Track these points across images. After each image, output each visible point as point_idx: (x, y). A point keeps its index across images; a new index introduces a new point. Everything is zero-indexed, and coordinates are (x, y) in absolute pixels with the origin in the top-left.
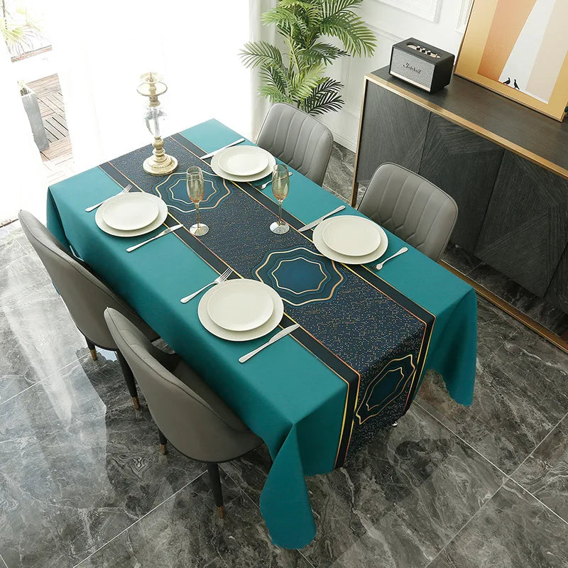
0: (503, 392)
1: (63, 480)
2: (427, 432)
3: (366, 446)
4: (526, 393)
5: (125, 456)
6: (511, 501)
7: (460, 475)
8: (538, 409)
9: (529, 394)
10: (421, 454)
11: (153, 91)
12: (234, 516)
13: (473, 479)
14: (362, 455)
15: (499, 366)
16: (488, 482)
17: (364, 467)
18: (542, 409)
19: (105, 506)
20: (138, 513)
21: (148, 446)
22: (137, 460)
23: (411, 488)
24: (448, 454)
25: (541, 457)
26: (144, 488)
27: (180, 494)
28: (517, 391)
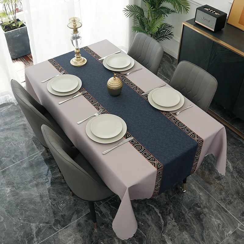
0: (242, 181)
1: (25, 209)
2: (202, 198)
3: (172, 203)
5: (55, 200)
6: (242, 236)
7: (217, 221)
10: (198, 209)
11: (75, 26)
12: (104, 232)
13: (223, 223)
14: (169, 208)
15: (241, 168)
16: (231, 225)
17: (170, 213)
19: (43, 223)
20: (59, 228)
21: (66, 196)
22: (61, 202)
23: (192, 226)
24: (212, 210)
26: (63, 216)
27: (79, 220)
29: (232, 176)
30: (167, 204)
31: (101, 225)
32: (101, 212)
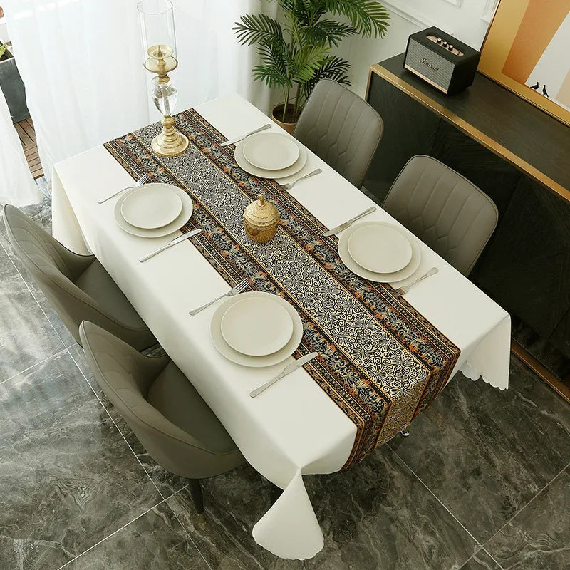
0: (488, 443)
1: (3, 505)
2: (398, 485)
3: (329, 495)
4: (515, 446)
5: (69, 483)
7: (428, 538)
8: (525, 467)
9: (518, 447)
10: (387, 509)
12: (175, 563)
13: (441, 546)
14: (323, 506)
15: (488, 411)
16: (458, 551)
17: (323, 519)
18: (530, 467)
19: (41, 539)
20: (76, 550)
21: (94, 473)
22: (82, 488)
23: (372, 550)
24: (418, 513)
25: (521, 526)
26: (85, 522)
27: (121, 533)
28: (505, 443)
29: (468, 430)
30: (319, 497)
31: (169, 546)
32: (170, 514)
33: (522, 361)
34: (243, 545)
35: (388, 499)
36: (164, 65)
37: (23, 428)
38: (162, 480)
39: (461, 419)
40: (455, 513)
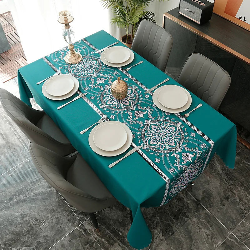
0: (231, 184)
1: (6, 232)
2: (190, 207)
3: (159, 214)
4: (243, 185)
5: (37, 219)
6: (231, 246)
7: (206, 231)
8: (249, 194)
9: (245, 185)
10: (186, 219)
13: (213, 234)
14: (156, 220)
15: (230, 170)
16: (220, 235)
17: (157, 226)
19: (25, 246)
21: (48, 213)
22: (43, 221)
23: (180, 238)
24: (201, 220)
25: (248, 221)
26: (45, 237)
27: (63, 240)
28: (239, 184)
29: (221, 179)
30: (154, 216)
31: (86, 245)
32: (85, 230)
33: (244, 145)
34: (120, 241)
35: (187, 214)
36: (67, 20)
37: (13, 195)
38: (80, 214)
39: (218, 174)
40: (218, 218)
